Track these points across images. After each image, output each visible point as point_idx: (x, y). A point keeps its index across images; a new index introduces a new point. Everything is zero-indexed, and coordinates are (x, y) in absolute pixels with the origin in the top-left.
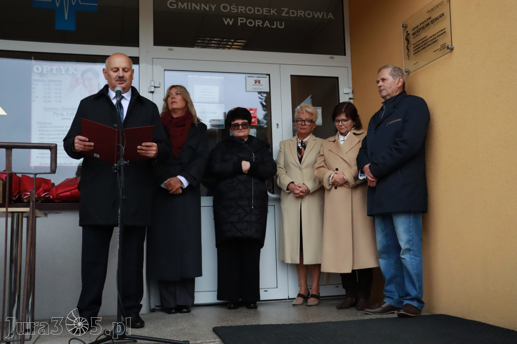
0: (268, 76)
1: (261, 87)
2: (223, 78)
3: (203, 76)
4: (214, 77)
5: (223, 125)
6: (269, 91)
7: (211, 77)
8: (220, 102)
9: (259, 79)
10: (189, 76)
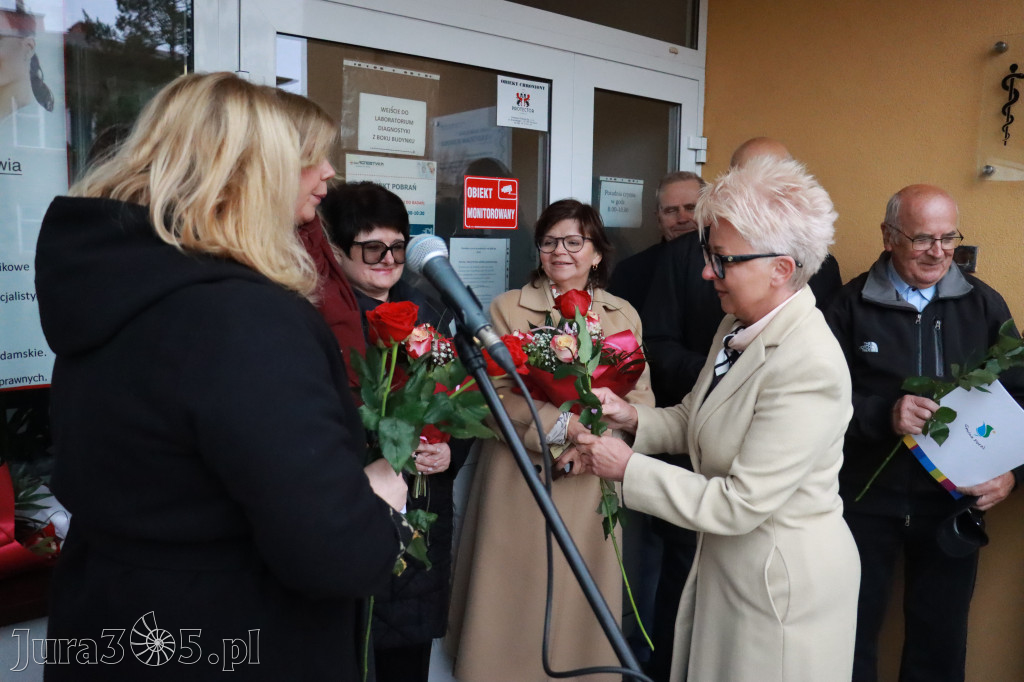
0: (546, 85)
1: (528, 115)
2: (437, 77)
3: (386, 64)
4: (416, 74)
5: (430, 226)
6: (546, 130)
7: (409, 72)
8: (427, 156)
9: (527, 91)
10: (347, 63)
